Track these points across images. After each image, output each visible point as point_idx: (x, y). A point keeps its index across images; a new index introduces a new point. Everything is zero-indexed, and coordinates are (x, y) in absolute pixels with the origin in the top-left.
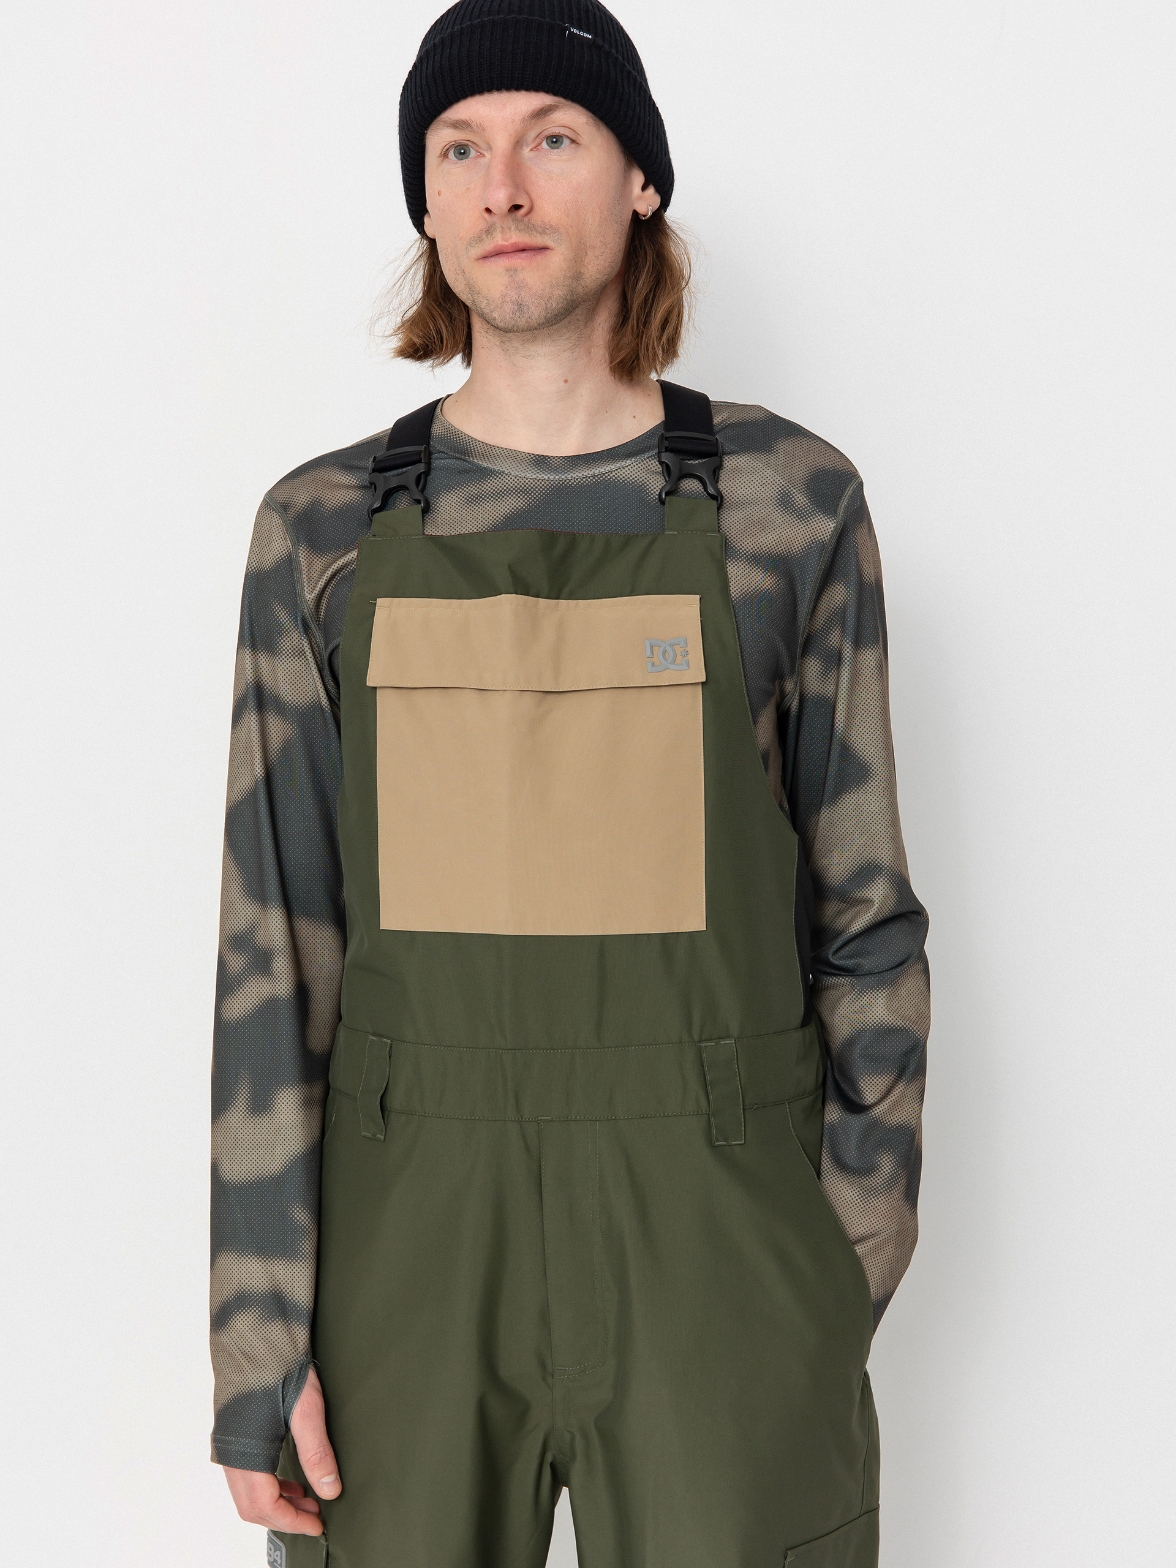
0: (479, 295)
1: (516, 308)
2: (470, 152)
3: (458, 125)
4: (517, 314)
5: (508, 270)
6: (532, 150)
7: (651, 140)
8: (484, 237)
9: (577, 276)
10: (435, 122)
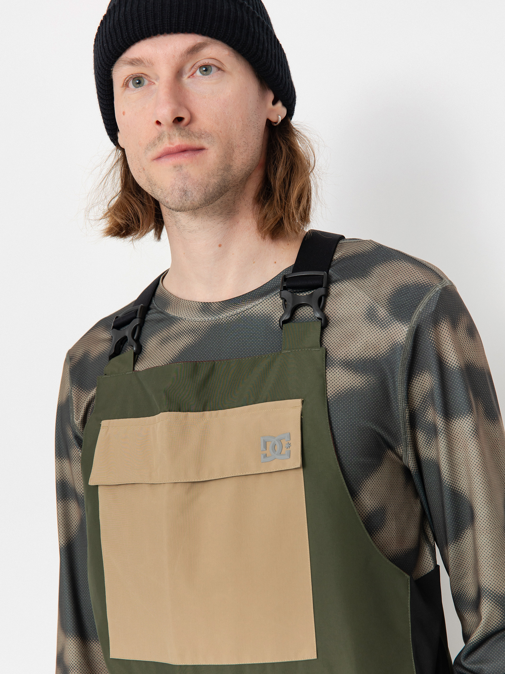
0: (156, 186)
1: (183, 193)
2: (144, 81)
3: (133, 62)
4: (184, 198)
5: (175, 167)
6: (189, 77)
7: (277, 67)
8: (157, 142)
9: (228, 168)
10: (117, 62)
